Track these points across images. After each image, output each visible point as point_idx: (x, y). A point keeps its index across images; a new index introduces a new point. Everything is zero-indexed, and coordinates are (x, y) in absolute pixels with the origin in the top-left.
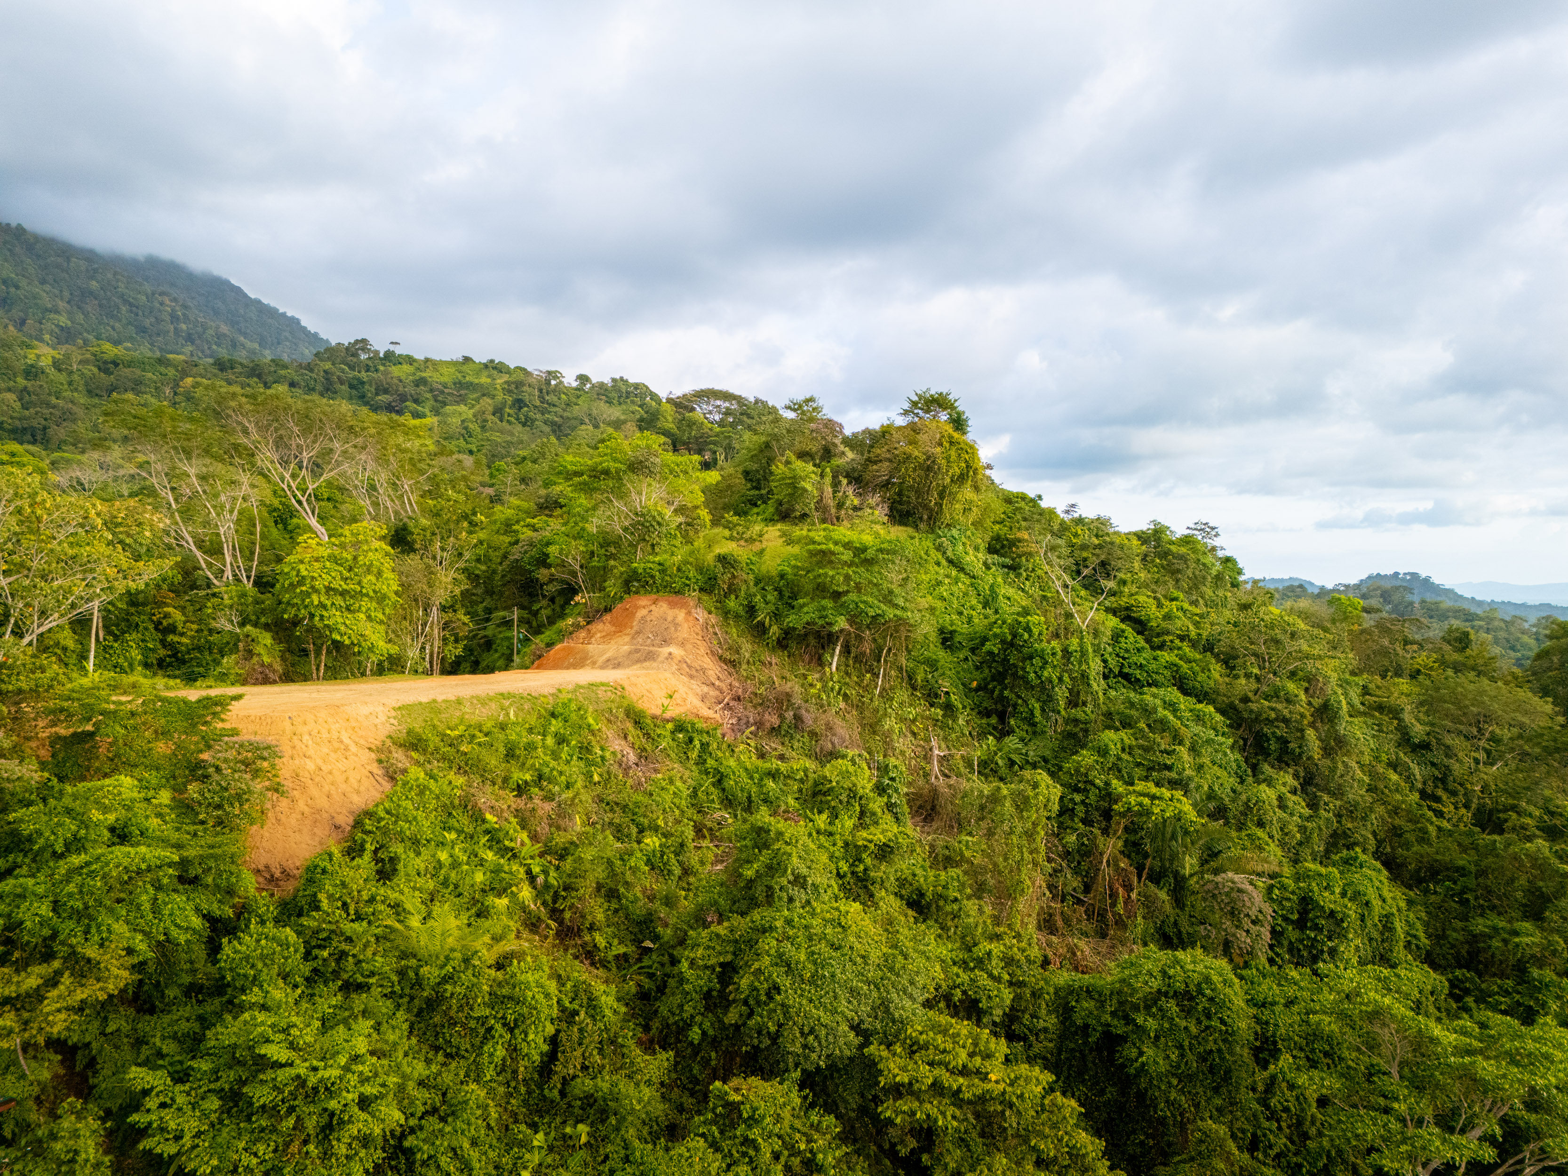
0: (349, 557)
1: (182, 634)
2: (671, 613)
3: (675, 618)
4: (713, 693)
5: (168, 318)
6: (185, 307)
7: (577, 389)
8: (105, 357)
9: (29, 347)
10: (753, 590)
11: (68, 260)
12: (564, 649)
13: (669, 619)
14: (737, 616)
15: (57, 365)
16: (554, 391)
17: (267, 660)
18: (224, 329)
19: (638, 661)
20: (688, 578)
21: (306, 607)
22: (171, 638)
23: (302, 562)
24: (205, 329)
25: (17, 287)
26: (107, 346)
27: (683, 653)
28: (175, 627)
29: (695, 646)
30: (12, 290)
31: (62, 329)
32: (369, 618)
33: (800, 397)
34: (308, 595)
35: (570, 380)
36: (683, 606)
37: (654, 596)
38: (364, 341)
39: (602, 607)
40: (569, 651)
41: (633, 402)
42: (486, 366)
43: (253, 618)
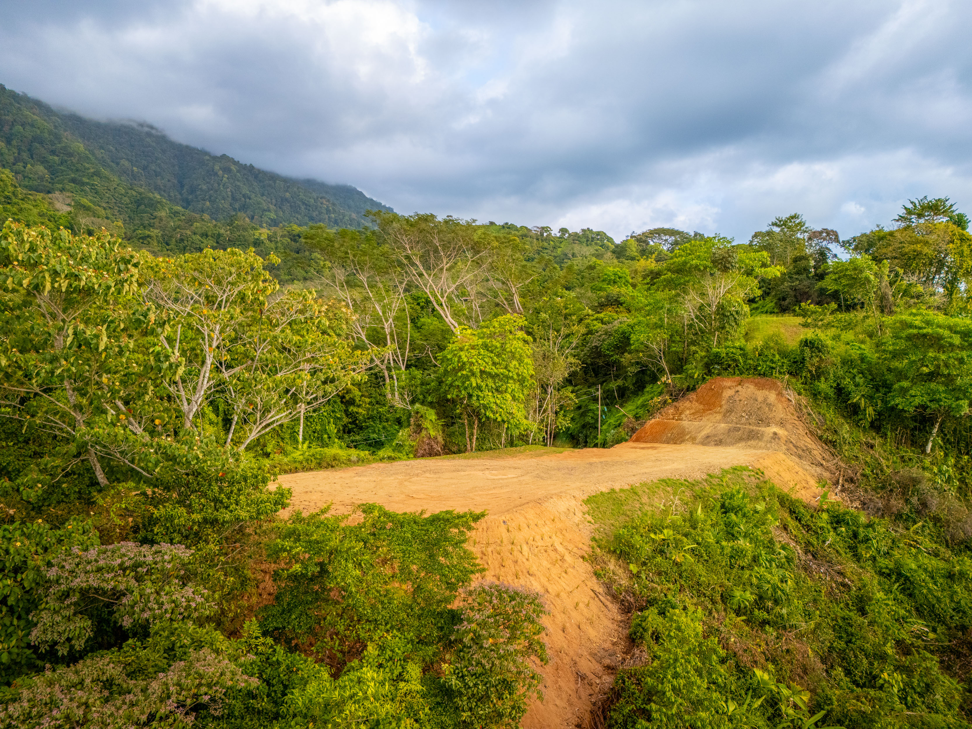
0: (498, 345)
1: (359, 406)
2: (760, 394)
3: (765, 400)
4: (827, 474)
5: (325, 211)
6: (334, 204)
7: (560, 238)
8: (294, 232)
9: (256, 229)
10: (841, 373)
11: (275, 183)
12: (658, 424)
13: (760, 399)
14: (827, 398)
15: (269, 238)
16: (546, 240)
17: (433, 433)
18: (354, 216)
19: (741, 439)
20: (772, 361)
21: (466, 388)
22: (352, 409)
23: (461, 349)
24: (344, 217)
25: (250, 199)
26: (295, 227)
27: (786, 433)
28: (354, 400)
29: (794, 426)
30: (248, 200)
31: (272, 220)
32: (514, 398)
33: (784, 216)
34: (467, 378)
35: (555, 232)
36: (773, 386)
37: (738, 378)
38: (432, 215)
39: (685, 386)
40: (665, 427)
41: (596, 244)
42: (503, 227)
43: (421, 397)
